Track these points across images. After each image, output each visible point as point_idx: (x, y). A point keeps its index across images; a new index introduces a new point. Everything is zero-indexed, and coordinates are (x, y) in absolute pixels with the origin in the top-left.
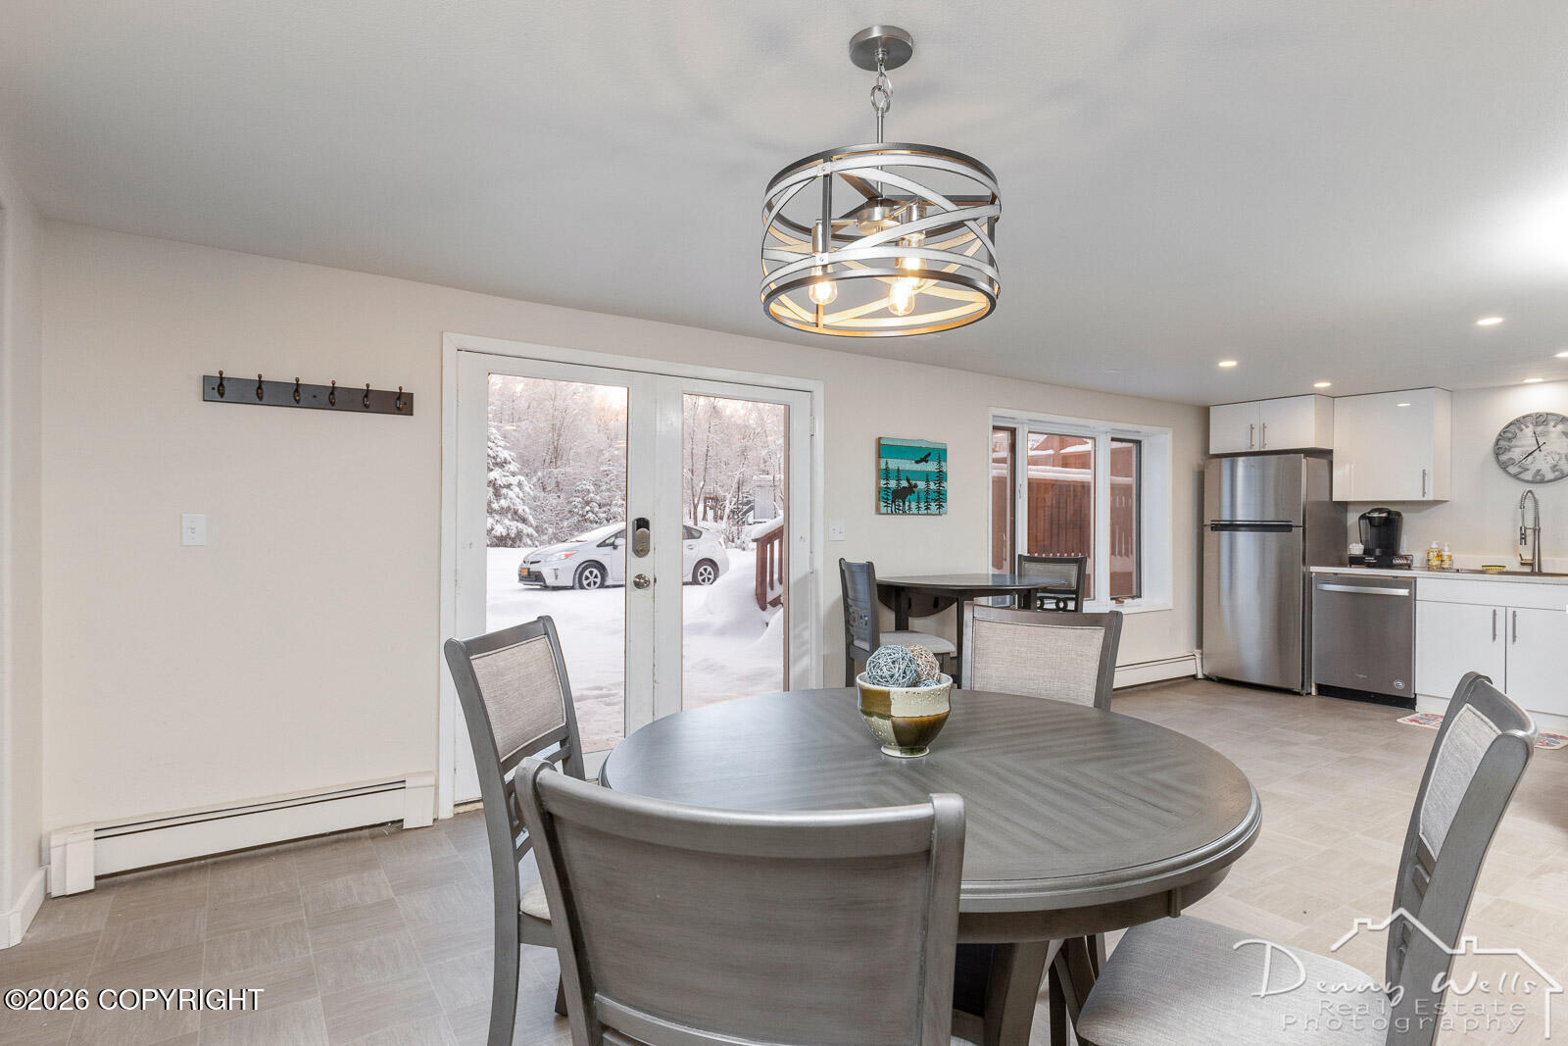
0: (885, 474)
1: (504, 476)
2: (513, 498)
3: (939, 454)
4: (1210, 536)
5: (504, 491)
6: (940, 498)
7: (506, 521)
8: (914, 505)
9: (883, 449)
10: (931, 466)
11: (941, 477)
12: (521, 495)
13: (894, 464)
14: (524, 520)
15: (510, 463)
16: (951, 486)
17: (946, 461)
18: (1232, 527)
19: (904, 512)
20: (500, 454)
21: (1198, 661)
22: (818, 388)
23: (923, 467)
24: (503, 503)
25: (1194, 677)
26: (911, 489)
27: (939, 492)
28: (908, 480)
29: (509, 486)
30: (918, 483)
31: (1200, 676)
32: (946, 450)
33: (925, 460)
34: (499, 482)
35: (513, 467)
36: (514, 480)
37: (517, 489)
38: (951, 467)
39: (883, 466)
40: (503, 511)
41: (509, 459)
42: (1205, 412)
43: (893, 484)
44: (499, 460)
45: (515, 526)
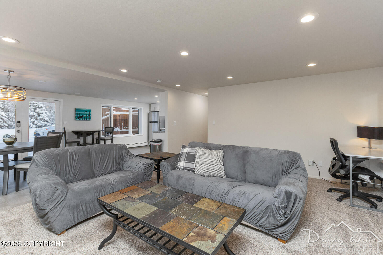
0: (77, 114)
1: (41, 111)
2: (44, 116)
3: (90, 111)
4: (150, 124)
5: (41, 114)
6: (90, 118)
7: (42, 122)
8: (83, 119)
9: (76, 110)
10: (88, 113)
11: (90, 114)
12: (46, 115)
13: (78, 112)
14: (47, 122)
15: (43, 107)
16: (92, 116)
17: (91, 112)
18: (154, 122)
19: (81, 120)
20: (40, 105)
21: (148, 143)
22: (62, 100)
23: (85, 113)
24: (41, 117)
25: (147, 146)
26: (83, 116)
27: (89, 117)
28: (82, 115)
29: (43, 113)
30: (84, 115)
31: (148, 145)
32: (91, 110)
33: (86, 112)
34: (39, 112)
35: (44, 108)
36: (44, 112)
37: (45, 114)
38: (92, 113)
39: (76, 113)
40: (40, 119)
41: (43, 106)
42: (150, 104)
43: (78, 116)
44: (39, 107)
45: (44, 123)
